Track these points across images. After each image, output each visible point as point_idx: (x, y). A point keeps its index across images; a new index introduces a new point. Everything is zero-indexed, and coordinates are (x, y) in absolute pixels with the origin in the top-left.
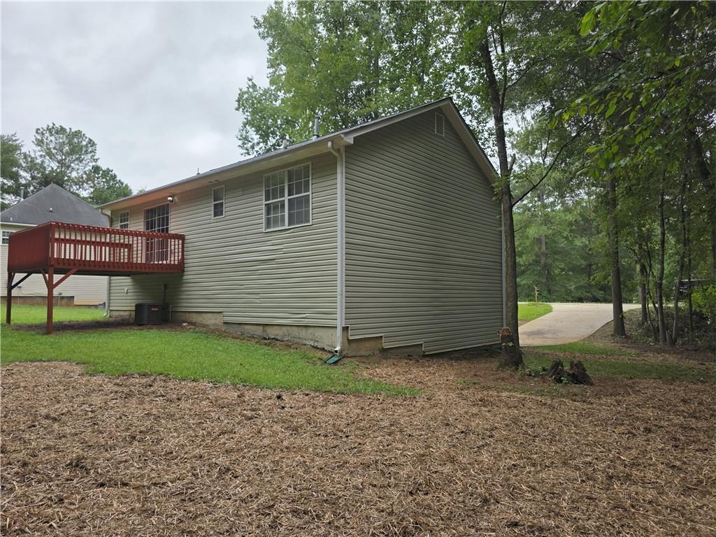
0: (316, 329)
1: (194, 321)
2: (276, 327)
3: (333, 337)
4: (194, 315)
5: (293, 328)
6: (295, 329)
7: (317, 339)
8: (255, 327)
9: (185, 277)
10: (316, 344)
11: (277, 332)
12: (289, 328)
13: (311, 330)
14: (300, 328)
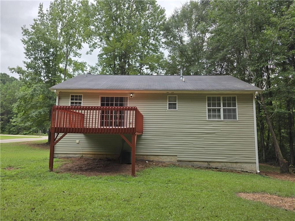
0: (242, 163)
1: (151, 160)
2: (216, 163)
3: (252, 167)
4: (152, 157)
5: (228, 163)
6: (230, 164)
7: (243, 168)
8: (202, 163)
9: (143, 137)
10: (242, 170)
11: (217, 165)
12: (226, 163)
13: (239, 164)
14: (232, 163)
